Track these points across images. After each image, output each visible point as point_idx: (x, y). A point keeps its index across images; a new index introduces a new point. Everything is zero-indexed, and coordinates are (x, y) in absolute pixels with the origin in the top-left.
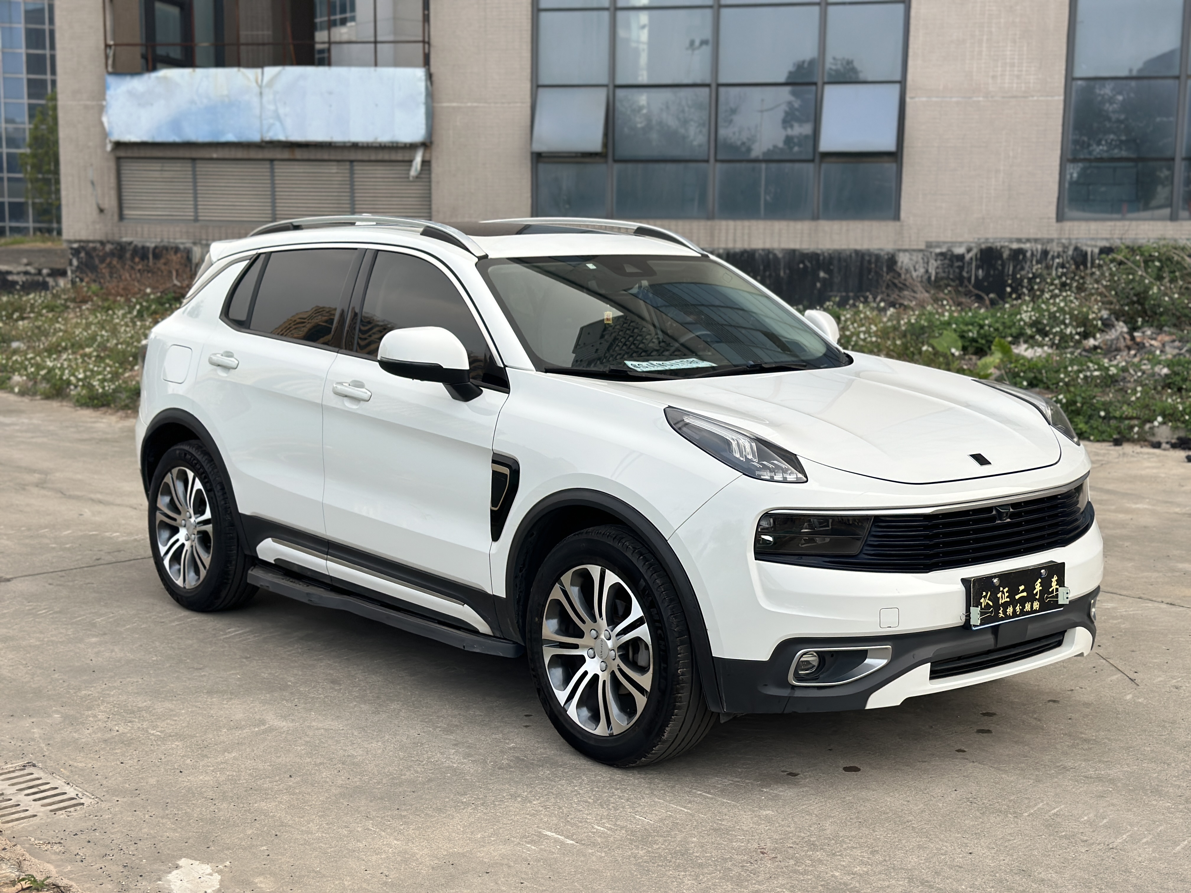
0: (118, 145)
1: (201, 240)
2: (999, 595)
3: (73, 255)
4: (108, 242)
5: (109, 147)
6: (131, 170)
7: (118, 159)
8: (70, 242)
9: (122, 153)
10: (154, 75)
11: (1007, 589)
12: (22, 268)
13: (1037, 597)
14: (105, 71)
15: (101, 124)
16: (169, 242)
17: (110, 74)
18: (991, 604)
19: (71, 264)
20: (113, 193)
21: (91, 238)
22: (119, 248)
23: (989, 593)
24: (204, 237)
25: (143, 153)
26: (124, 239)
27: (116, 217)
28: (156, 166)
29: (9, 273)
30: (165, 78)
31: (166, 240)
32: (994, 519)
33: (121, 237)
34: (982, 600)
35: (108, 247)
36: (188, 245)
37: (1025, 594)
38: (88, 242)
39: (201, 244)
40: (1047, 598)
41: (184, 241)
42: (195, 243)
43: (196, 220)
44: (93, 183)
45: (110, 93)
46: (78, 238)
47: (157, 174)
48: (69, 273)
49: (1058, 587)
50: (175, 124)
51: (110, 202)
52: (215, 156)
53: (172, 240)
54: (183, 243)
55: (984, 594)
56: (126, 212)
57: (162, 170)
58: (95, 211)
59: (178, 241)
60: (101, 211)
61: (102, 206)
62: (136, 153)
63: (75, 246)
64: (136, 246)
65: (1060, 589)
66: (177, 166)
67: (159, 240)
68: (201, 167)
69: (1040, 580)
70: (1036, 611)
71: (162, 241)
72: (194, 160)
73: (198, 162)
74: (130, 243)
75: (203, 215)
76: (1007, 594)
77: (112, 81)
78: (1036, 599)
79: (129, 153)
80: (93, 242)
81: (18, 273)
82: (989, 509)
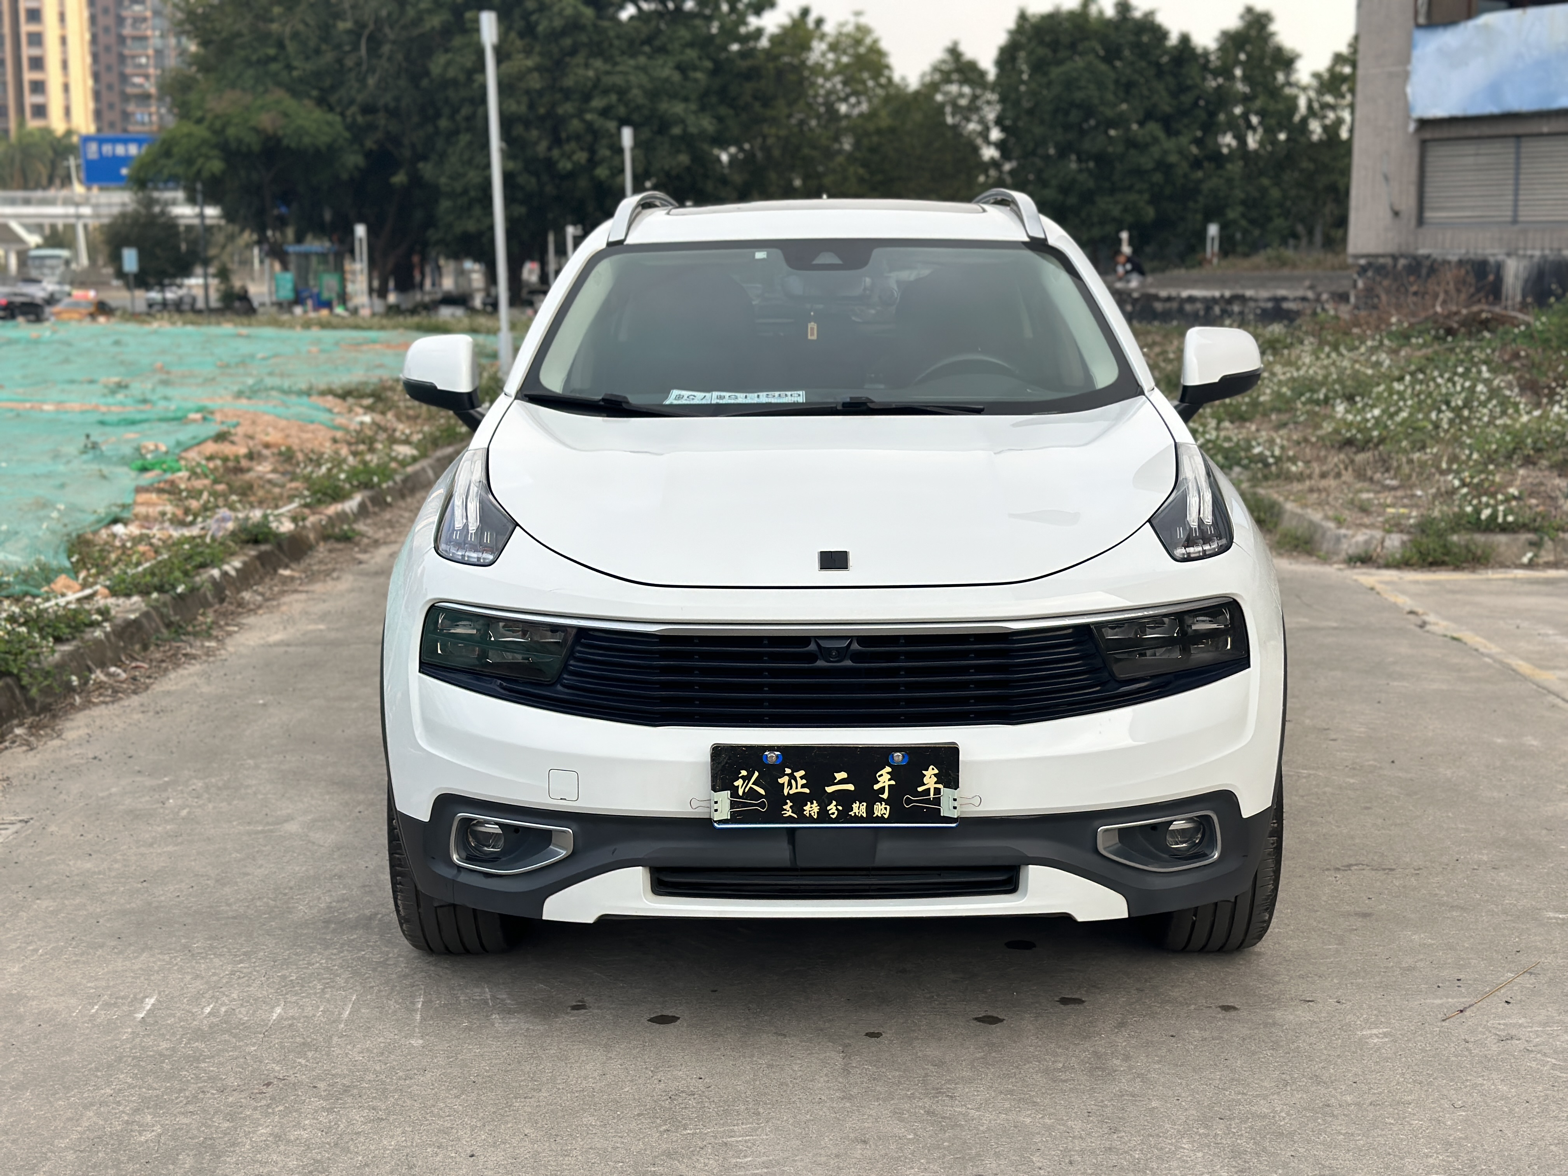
0: (1424, 124)
1: (1517, 249)
2: (784, 780)
3: (1359, 274)
4: (1402, 256)
5: (1412, 127)
6: (1439, 156)
7: (1424, 144)
8: (1357, 257)
9: (1428, 134)
10: (1472, 24)
11: (798, 774)
12: (1300, 293)
13: (885, 796)
14: (1411, 23)
15: (1405, 95)
16: (1476, 254)
17: (1418, 26)
18: (762, 792)
19: (1355, 285)
20: (1413, 190)
21: (1381, 250)
22: (1414, 263)
23: (756, 774)
24: (1521, 244)
25: (1454, 132)
26: (1422, 251)
27: (1413, 222)
28: (1469, 149)
29: (1285, 299)
30: (1486, 27)
31: (1472, 251)
32: (811, 657)
33: (1417, 249)
34: (739, 783)
35: (1402, 262)
36: (1500, 258)
37: (851, 787)
38: (1377, 256)
39: (1516, 255)
40: (909, 801)
41: (1496, 251)
42: (1509, 255)
43: (1515, 222)
44: (1386, 178)
45: (1417, 53)
46: (1365, 251)
47: (1470, 160)
48: (1352, 299)
49: (940, 786)
50: (1494, 89)
51: (1408, 203)
52: (1545, 129)
53: (1480, 251)
54: (1494, 255)
55: (744, 773)
56: (1428, 214)
57: (1477, 155)
58: (1389, 214)
59: (1488, 251)
60: (1396, 214)
61: (1397, 208)
62: (1445, 133)
63: (1362, 262)
64: (1435, 261)
65: (944, 790)
66: (1496, 147)
67: (1463, 251)
68: (1529, 147)
69: (888, 769)
70: (881, 819)
71: (1467, 253)
72: (1518, 137)
73: (1523, 139)
74: (1428, 257)
75: (1525, 215)
76: (801, 782)
77: (1420, 36)
78: (881, 800)
79: (1438, 134)
80: (1383, 256)
81: (1295, 299)
82: (804, 640)
